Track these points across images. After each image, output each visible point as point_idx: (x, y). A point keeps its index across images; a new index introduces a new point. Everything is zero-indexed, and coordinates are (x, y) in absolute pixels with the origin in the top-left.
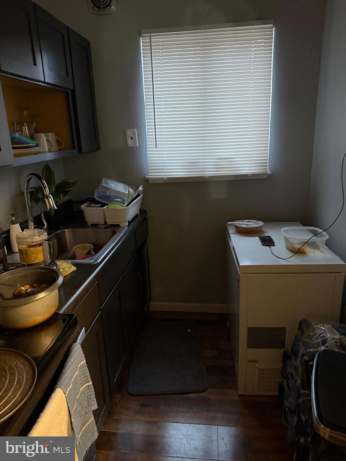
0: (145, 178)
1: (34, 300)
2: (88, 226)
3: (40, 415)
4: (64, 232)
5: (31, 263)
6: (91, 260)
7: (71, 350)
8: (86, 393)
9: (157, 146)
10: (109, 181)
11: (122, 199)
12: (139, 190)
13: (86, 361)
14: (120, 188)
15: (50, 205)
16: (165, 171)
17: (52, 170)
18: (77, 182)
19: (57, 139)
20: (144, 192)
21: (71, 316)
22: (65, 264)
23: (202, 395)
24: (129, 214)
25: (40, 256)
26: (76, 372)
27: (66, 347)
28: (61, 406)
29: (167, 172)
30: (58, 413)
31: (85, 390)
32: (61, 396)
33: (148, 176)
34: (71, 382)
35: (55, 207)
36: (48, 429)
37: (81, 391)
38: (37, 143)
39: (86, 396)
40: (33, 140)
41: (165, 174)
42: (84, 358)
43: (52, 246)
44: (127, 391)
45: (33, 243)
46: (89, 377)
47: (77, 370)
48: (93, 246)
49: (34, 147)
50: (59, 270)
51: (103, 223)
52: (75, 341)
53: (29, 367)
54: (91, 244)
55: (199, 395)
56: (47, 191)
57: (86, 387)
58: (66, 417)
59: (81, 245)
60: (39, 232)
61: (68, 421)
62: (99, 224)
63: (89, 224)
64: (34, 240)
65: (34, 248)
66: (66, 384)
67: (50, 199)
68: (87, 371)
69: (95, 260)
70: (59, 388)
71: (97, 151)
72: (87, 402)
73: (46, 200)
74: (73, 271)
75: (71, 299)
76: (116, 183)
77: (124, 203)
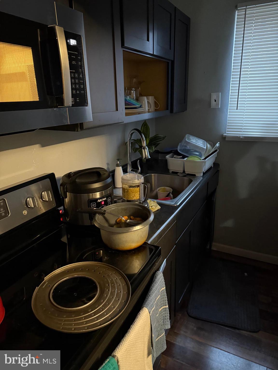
0: (222, 135)
1: (132, 231)
2: (169, 173)
3: (130, 326)
4: (151, 176)
5: (129, 199)
6: (172, 202)
7: (156, 276)
8: (163, 313)
9: (238, 108)
10: (191, 137)
11: (200, 153)
12: (216, 146)
13: (166, 288)
14: (200, 143)
15: (145, 154)
16: (242, 130)
17: (148, 126)
18: (166, 137)
19: (155, 101)
20: (220, 147)
21: (157, 247)
22: (152, 203)
23: (254, 335)
24: (205, 166)
25: (137, 195)
26: (158, 296)
27: (152, 273)
28: (146, 323)
29: (244, 132)
30: (143, 328)
31: (163, 311)
32: (147, 315)
33: (225, 134)
34: (154, 304)
35: (149, 157)
36: (136, 340)
37: (159, 311)
38: (141, 104)
39: (163, 316)
40: (138, 102)
41: (242, 133)
42: (165, 285)
43: (147, 189)
44: (187, 312)
45: (133, 184)
46: (167, 301)
47: (159, 295)
48: (172, 190)
49: (139, 108)
50: (149, 207)
51: (182, 172)
52: (158, 269)
53: (125, 285)
54: (171, 189)
55: (252, 334)
56: (144, 144)
57: (163, 309)
58: (148, 332)
59: (163, 187)
60: (138, 176)
61: (149, 335)
62: (179, 172)
63: (171, 171)
64: (134, 182)
65: (134, 189)
66: (151, 305)
67: (146, 150)
68: (165, 296)
69: (175, 202)
70: (146, 307)
71: (184, 111)
72: (163, 321)
73: (143, 150)
74: (158, 209)
75: (157, 232)
76: (197, 139)
77: (201, 156)
